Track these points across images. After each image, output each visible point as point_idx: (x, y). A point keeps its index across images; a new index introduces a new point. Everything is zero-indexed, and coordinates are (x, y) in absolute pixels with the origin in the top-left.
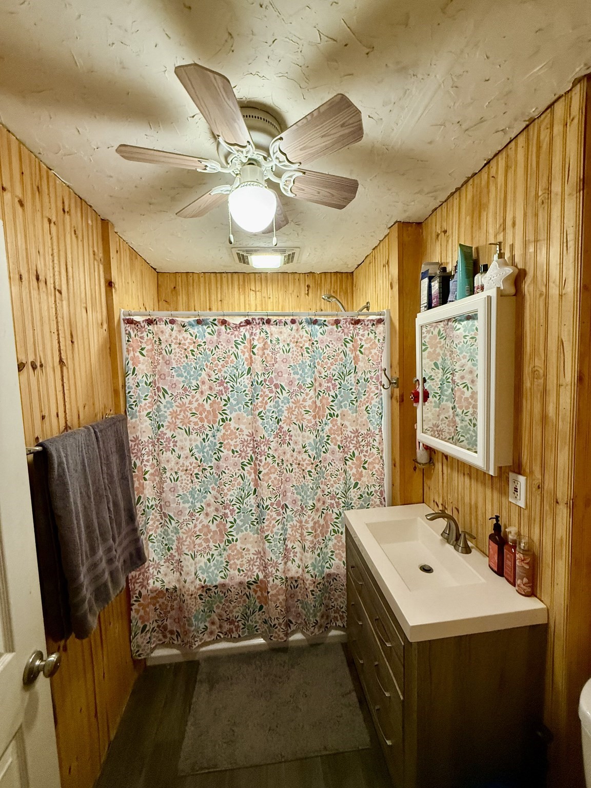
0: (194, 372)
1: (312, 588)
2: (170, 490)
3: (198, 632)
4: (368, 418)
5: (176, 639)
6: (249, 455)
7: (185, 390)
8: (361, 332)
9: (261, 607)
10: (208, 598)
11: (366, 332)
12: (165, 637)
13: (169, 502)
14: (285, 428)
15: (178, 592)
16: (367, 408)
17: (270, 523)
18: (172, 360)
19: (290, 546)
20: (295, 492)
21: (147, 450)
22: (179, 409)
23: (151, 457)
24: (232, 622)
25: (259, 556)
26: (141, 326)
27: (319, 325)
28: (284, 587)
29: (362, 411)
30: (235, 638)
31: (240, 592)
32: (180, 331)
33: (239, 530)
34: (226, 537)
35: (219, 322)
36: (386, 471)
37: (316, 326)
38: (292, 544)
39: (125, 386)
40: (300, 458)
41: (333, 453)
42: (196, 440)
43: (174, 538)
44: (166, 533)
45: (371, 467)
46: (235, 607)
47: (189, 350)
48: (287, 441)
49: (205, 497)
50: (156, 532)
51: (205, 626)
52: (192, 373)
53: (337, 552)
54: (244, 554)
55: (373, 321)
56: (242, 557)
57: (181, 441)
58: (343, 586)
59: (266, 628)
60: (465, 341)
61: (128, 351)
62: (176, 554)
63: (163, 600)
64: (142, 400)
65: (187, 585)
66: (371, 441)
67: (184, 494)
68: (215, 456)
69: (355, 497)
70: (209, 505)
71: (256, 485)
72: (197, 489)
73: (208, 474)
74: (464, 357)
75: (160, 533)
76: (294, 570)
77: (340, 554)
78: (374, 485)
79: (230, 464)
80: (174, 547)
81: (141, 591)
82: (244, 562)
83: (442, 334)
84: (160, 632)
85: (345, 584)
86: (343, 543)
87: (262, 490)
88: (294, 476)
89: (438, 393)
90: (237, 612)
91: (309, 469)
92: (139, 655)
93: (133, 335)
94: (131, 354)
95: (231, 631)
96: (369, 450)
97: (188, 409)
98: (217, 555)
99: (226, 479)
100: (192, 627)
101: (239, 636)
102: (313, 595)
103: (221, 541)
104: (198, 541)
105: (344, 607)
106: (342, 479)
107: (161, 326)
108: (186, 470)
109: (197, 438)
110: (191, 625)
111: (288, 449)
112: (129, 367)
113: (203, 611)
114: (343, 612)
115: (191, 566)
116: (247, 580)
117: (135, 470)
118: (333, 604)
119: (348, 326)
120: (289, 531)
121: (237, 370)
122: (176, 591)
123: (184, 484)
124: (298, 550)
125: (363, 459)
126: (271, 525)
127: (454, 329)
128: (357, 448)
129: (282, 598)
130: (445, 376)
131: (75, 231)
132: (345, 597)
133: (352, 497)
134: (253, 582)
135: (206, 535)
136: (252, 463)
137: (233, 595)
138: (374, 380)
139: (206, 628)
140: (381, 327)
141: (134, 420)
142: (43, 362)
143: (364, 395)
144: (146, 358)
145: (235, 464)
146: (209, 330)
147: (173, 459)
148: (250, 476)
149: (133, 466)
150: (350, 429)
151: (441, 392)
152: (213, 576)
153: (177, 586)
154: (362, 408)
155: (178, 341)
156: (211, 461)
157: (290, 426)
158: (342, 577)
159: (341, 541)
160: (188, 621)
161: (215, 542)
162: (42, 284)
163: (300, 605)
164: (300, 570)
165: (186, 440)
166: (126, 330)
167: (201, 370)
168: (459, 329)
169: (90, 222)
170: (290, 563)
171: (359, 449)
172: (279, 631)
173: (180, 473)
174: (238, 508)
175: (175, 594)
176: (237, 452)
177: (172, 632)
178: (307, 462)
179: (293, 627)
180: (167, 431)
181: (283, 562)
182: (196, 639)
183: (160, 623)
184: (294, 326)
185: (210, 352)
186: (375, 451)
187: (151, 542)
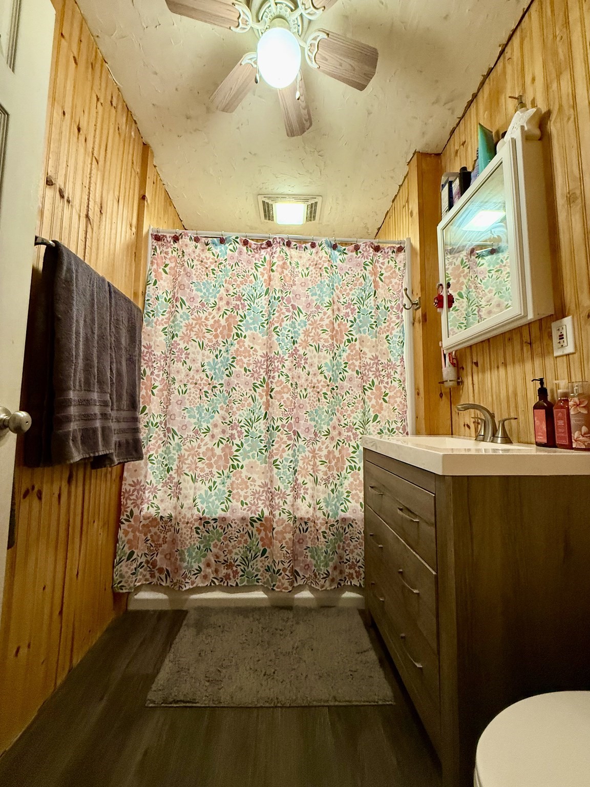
0: (213, 290)
1: (323, 529)
2: (177, 402)
3: (190, 572)
4: (389, 348)
5: (165, 580)
6: (262, 377)
7: (203, 305)
8: (381, 260)
9: (264, 551)
10: (206, 533)
11: (386, 260)
12: (153, 576)
13: (174, 415)
14: (301, 352)
15: (173, 522)
16: (387, 337)
17: (280, 446)
18: (193, 275)
19: (300, 481)
20: (308, 418)
21: (159, 365)
22: (194, 322)
23: (161, 372)
24: (230, 566)
25: (266, 489)
26: (167, 241)
27: (339, 251)
28: (292, 523)
29: (383, 338)
30: (231, 586)
31: (241, 530)
32: (203, 250)
33: (246, 456)
34: (231, 462)
35: (241, 240)
36: (409, 403)
37: (336, 252)
38: (303, 479)
39: (145, 293)
40: (315, 381)
41: (351, 380)
42: (208, 357)
43: (176, 457)
44: (167, 452)
45: (392, 401)
46: (234, 547)
47: (210, 269)
48: (302, 366)
49: (212, 417)
50: (157, 452)
51: (199, 567)
52: (211, 291)
53: (354, 492)
54: (248, 484)
55: (394, 247)
56: (247, 487)
57: (194, 353)
58: (360, 533)
59: (268, 576)
60: (490, 275)
61: (152, 263)
62: (175, 476)
63: (156, 530)
64: (160, 314)
65: (184, 511)
66: (392, 373)
67: (190, 408)
68: (227, 372)
69: (374, 431)
70: (216, 426)
71: (267, 408)
72: (204, 408)
73: (218, 392)
74: (490, 291)
75: (161, 453)
76: (304, 510)
77: (356, 494)
78: (395, 422)
79: (242, 383)
80: (174, 467)
81: (133, 509)
82: (249, 494)
83: (466, 262)
84: (148, 569)
85: (362, 531)
86: (360, 481)
87: (273, 409)
88: (308, 401)
89: (463, 323)
90: (236, 555)
91: (324, 390)
92: (121, 588)
93: (158, 251)
94: (155, 266)
95: (227, 577)
96: (390, 382)
97: (203, 324)
98: (220, 484)
99: (236, 396)
100: (184, 562)
101: (237, 585)
102: (325, 537)
103: (225, 467)
104: (200, 465)
105: (362, 560)
106: (360, 407)
107: (186, 240)
108: (196, 384)
109: (209, 355)
110: (182, 560)
111: (303, 374)
112: (151, 277)
113: (199, 548)
114: (360, 567)
115: (191, 489)
116: (251, 516)
117: (144, 378)
118: (348, 557)
119: (368, 249)
120: (300, 463)
121: (255, 290)
122: (171, 520)
123: (192, 397)
124: (310, 485)
125: (383, 390)
126: (281, 449)
127: (477, 265)
128: (376, 376)
129: (289, 536)
130: (471, 308)
131: (119, 129)
132: (363, 548)
133: (372, 432)
134: (257, 518)
135: (209, 459)
136: (265, 385)
137: (232, 531)
138: (394, 310)
139: (200, 570)
140: (401, 255)
141: (149, 328)
142: (70, 199)
143: (385, 323)
144: (168, 276)
145: (246, 383)
146: (231, 247)
147: (183, 371)
148: (261, 399)
149: (142, 372)
150: (369, 355)
151: (467, 323)
152: (213, 507)
153: (173, 515)
154: (382, 335)
155: (201, 259)
156: (222, 378)
157: (306, 349)
158: (359, 523)
159: (359, 478)
160: (180, 555)
161: (218, 468)
162: (82, 138)
163: (309, 554)
164: (311, 509)
165: (198, 352)
166: (153, 245)
167: (220, 286)
168: (483, 264)
169: (133, 133)
170: (299, 500)
171: (379, 379)
172: (283, 578)
173: (189, 386)
174: (246, 431)
175: (169, 524)
176: (249, 371)
177: (161, 570)
178: (322, 383)
179: (300, 582)
180: (181, 342)
181: (292, 493)
182: (187, 580)
183: (149, 558)
184: (314, 250)
185: (230, 267)
186: (396, 384)
187: (151, 463)
